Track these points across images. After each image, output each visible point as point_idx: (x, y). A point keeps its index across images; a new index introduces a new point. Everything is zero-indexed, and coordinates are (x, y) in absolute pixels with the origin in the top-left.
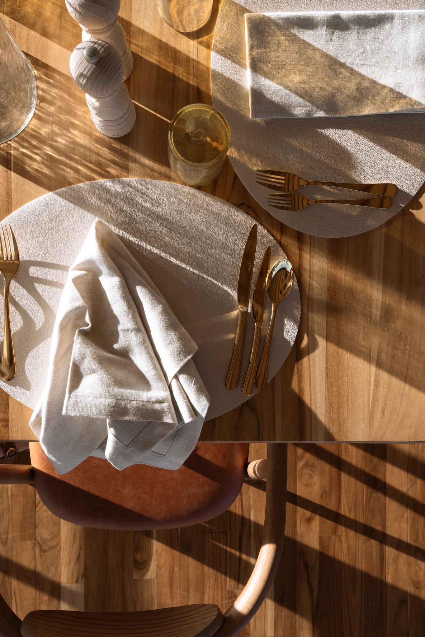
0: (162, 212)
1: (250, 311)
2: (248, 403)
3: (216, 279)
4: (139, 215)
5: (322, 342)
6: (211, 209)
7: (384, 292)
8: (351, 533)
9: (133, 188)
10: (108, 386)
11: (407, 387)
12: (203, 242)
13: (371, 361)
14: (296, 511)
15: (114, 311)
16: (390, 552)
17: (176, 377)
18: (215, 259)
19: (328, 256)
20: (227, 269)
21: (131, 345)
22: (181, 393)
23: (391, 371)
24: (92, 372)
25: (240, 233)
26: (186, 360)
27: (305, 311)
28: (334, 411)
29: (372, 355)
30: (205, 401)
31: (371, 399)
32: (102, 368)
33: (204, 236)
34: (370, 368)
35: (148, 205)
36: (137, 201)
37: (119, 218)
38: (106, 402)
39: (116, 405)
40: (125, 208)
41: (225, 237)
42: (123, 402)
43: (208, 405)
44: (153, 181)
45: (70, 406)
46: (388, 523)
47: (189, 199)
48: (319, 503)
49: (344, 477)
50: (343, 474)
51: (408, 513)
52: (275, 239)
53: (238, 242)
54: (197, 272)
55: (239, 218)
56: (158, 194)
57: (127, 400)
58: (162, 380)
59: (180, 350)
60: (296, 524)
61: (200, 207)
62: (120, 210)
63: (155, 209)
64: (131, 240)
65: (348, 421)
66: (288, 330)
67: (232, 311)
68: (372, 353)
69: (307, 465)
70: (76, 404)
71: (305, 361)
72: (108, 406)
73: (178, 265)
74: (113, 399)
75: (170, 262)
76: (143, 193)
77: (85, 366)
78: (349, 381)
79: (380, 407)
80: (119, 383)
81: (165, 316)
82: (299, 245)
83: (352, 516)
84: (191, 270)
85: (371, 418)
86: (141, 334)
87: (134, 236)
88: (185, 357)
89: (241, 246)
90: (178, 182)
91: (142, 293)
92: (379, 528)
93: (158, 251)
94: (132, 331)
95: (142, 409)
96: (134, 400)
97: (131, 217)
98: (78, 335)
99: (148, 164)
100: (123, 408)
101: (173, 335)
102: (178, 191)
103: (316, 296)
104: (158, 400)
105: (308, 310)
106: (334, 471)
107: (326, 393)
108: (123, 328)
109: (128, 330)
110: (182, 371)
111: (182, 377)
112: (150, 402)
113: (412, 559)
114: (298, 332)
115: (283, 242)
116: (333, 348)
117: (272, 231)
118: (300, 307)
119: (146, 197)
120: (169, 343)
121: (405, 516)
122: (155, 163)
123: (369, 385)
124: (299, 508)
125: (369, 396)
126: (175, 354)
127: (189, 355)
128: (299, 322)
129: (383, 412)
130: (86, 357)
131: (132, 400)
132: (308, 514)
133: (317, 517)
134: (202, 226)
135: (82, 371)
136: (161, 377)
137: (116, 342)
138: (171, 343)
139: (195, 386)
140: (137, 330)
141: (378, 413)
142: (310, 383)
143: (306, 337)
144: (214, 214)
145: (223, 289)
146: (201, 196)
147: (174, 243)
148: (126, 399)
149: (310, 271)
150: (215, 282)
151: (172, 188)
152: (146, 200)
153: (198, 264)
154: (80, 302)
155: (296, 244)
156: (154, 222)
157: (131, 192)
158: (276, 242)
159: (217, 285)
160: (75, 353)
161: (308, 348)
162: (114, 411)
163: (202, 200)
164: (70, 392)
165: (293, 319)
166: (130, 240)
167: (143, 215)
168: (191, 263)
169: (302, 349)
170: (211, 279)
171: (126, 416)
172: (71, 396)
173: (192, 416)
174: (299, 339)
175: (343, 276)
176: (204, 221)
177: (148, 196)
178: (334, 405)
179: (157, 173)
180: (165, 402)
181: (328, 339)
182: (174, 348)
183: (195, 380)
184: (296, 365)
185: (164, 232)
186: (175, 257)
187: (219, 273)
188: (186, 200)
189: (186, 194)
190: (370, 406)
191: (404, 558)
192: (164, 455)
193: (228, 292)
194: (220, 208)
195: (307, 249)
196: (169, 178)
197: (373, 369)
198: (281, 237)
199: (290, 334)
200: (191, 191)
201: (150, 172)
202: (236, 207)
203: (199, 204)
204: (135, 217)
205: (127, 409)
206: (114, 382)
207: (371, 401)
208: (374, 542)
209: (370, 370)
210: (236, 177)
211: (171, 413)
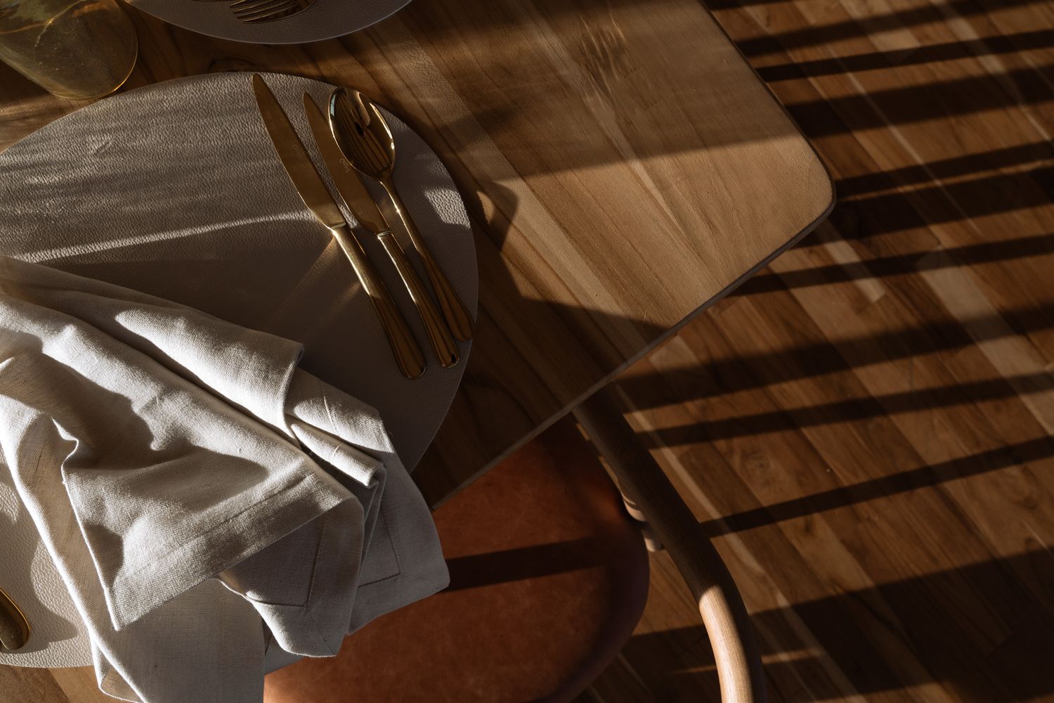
0: (86, 172)
1: (355, 224)
2: (468, 378)
3: (259, 215)
4: (50, 206)
5: (517, 186)
6: (164, 108)
7: (557, 30)
8: (881, 502)
9: (11, 169)
10: (175, 521)
11: (717, 153)
12: (193, 170)
13: (623, 154)
14: (780, 531)
15: (106, 387)
16: (955, 487)
17: (290, 419)
18: (233, 182)
19: (418, 41)
20: (266, 185)
21: (178, 424)
22: (321, 440)
23: (670, 148)
24: (132, 517)
25: (243, 110)
26: (286, 377)
27: (450, 156)
28: (626, 282)
29: (616, 145)
30: (370, 422)
31: (671, 216)
32: (146, 498)
33: (187, 159)
34: (630, 168)
35: (56, 178)
36: (31, 185)
37: (21, 233)
38: (185, 552)
39: (211, 544)
40: (19, 212)
41: (222, 136)
42: (222, 530)
43: (380, 425)
44: (36, 134)
45: (122, 607)
46: (921, 450)
47: (117, 119)
48: (803, 495)
49: (809, 433)
50: (805, 431)
51: (937, 416)
52: (309, 78)
53: (251, 128)
54: (218, 227)
55: (223, 88)
56: (58, 149)
57: (227, 521)
58: (275, 444)
59: (264, 367)
60: (794, 549)
61: (145, 117)
62: (15, 221)
63: (73, 175)
64: (67, 255)
65: (661, 282)
66: (443, 209)
67: (325, 246)
68: (614, 142)
69: (746, 456)
70: (132, 594)
71: (512, 236)
72: (195, 557)
73: (177, 238)
74: (198, 536)
75: (160, 243)
76: (33, 166)
77: (112, 516)
78: (611, 215)
79: (698, 217)
80: (195, 503)
81: (199, 330)
82: (356, 59)
83: (863, 478)
84: (206, 229)
85: (695, 246)
86: (181, 392)
87: (67, 246)
88: (282, 372)
89: (258, 129)
90: (81, 106)
91: (133, 323)
92: (912, 466)
93: (128, 240)
94: (161, 399)
95: (267, 518)
96: (241, 513)
97: (40, 218)
98: (68, 473)
99: (7, 113)
100: (228, 541)
101: (234, 351)
102: (89, 119)
103: (448, 119)
104: (289, 481)
105: (453, 151)
106: (789, 435)
107: (587, 263)
108: (143, 405)
109: (154, 402)
110: (290, 401)
111: (300, 412)
112: (275, 495)
113: (993, 474)
114: (463, 199)
115: (326, 73)
116: (543, 181)
117: (296, 70)
118: (433, 156)
119: (43, 168)
120: (238, 371)
121: (936, 422)
122: (18, 104)
123: (651, 197)
124: (781, 524)
125: (664, 214)
126: (260, 380)
127: (287, 366)
128: (451, 180)
129: (709, 222)
130: (102, 500)
131: (236, 516)
132: (800, 521)
133: (817, 517)
134: (171, 147)
135: (113, 529)
136: (272, 440)
137: (149, 437)
138: (240, 367)
139: (333, 408)
140: (168, 390)
141: (703, 231)
142: (549, 266)
143: (483, 197)
144: (176, 112)
145: (283, 220)
146: (134, 100)
147: (144, 208)
148: (222, 521)
149: (408, 87)
150: (261, 220)
151: (74, 122)
152: (44, 173)
153: (210, 213)
154: (30, 415)
155: (351, 60)
156: (86, 200)
157: (10, 178)
158: (314, 82)
159: (267, 222)
160: (78, 509)
161: (501, 212)
162: (213, 557)
163: (140, 104)
164: (110, 581)
165: (438, 184)
166: (66, 257)
167: (59, 200)
168: (198, 218)
169: (493, 221)
170: (251, 221)
171: (243, 550)
172: (115, 586)
173: (367, 466)
174: (473, 208)
175: (468, 54)
176: (168, 136)
177: (45, 163)
178: (618, 273)
179: (34, 116)
180: (305, 477)
181: (523, 174)
182: (250, 372)
183: (327, 399)
184: (502, 254)
185: (114, 201)
186: (163, 229)
187: (256, 200)
188: (113, 124)
189: (107, 113)
190: (680, 229)
191: (980, 481)
192: (399, 574)
193: (295, 221)
194: (180, 96)
195: (375, 55)
196: (60, 111)
197: (637, 166)
198: (317, 67)
199: (451, 210)
200: (111, 105)
201: (21, 124)
202: (205, 75)
203: (140, 114)
204: (47, 214)
205: (236, 536)
206: (184, 506)
207: (674, 220)
208: (921, 491)
209: (632, 172)
210: (169, 28)
211: (328, 487)
